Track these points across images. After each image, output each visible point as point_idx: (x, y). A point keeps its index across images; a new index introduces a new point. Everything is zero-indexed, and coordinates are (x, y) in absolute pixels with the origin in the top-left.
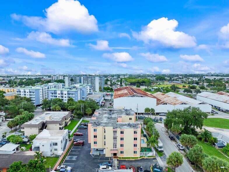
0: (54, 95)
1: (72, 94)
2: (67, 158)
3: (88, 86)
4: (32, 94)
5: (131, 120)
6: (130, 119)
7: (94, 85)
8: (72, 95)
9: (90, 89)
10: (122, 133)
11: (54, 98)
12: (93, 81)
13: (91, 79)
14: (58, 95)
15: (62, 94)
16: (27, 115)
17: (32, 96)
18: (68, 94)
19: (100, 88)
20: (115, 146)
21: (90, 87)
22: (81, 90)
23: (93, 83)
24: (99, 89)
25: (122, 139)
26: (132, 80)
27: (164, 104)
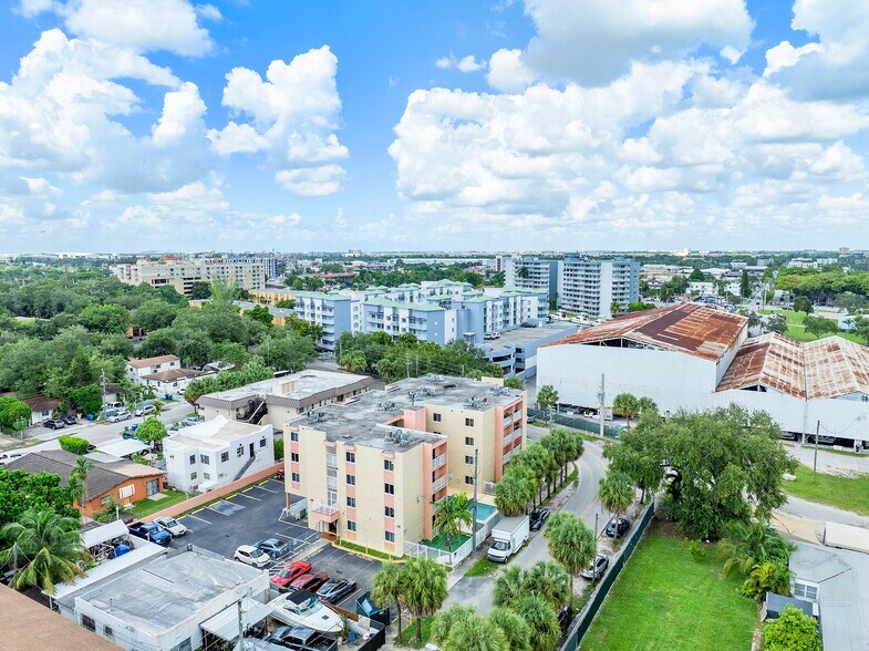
0: (376, 320)
1: (421, 321)
3: (536, 295)
4: (328, 313)
5: (472, 426)
7: (596, 295)
8: (421, 323)
9: (540, 309)
10: (350, 457)
11: (376, 330)
12: (593, 279)
13: (587, 271)
14: (387, 323)
15: (396, 318)
17: (327, 322)
18: (412, 320)
19: (614, 307)
23: (592, 284)
24: (612, 309)
25: (350, 479)
27: (754, 388)
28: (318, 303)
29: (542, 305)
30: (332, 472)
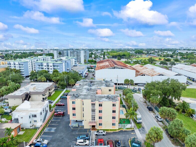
0: (40, 67)
2: (46, 130)
3: (73, 58)
4: (21, 66)
5: (111, 91)
6: (109, 91)
7: (80, 58)
8: (57, 67)
9: (75, 62)
10: (100, 105)
11: (41, 69)
12: (78, 54)
13: (77, 53)
14: (44, 67)
15: (48, 66)
16: (14, 86)
17: (21, 68)
20: (93, 118)
21: (75, 60)
22: (66, 62)
23: (79, 56)
24: (84, 61)
25: (100, 112)
26: (114, 53)
27: (143, 75)
28: (17, 63)
29: (75, 61)
30: (93, 111)
